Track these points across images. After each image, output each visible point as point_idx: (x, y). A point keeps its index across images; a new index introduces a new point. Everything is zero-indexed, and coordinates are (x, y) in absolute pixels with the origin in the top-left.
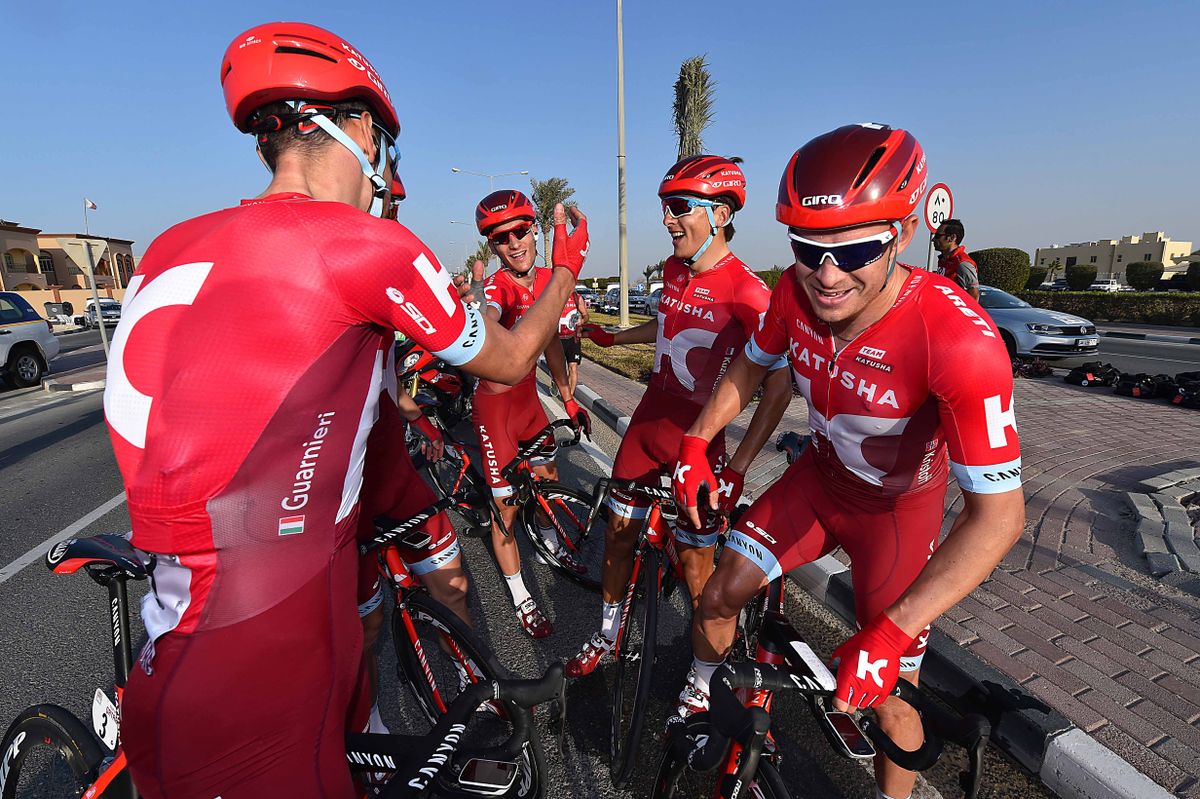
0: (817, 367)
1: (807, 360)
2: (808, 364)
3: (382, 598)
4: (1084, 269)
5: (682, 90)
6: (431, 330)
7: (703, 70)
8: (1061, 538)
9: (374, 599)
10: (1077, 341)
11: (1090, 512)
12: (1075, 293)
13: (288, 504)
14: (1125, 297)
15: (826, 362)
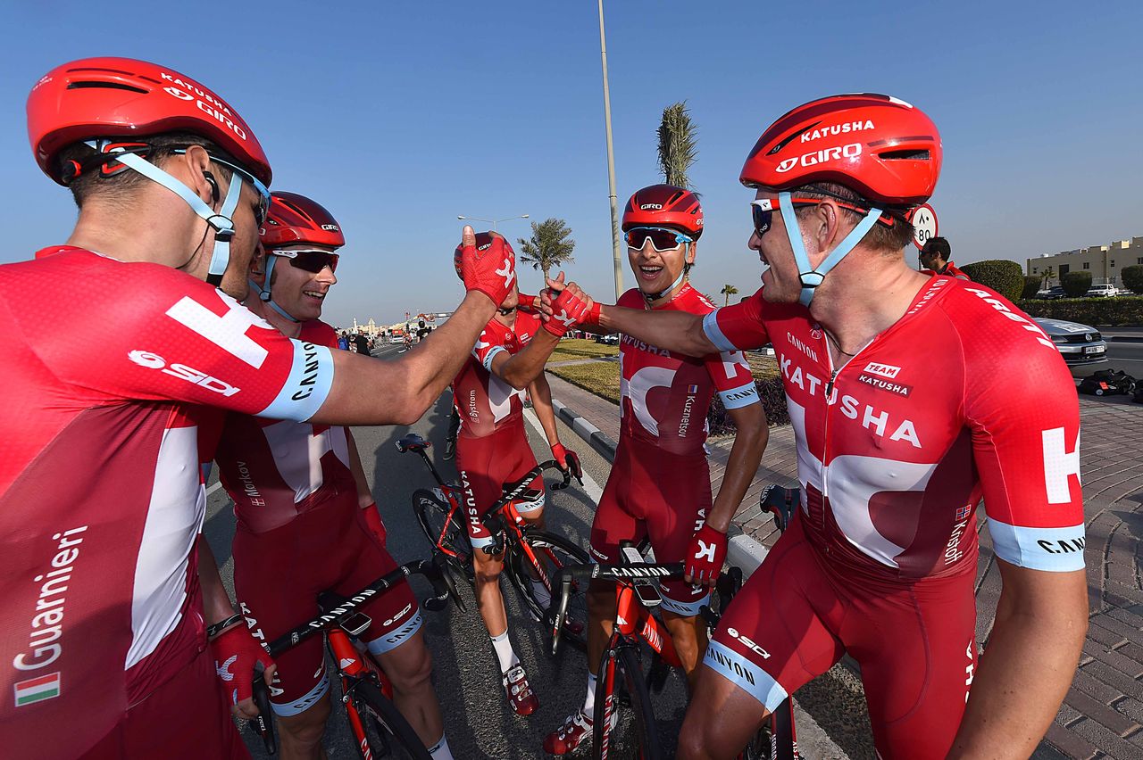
0: (812, 392)
1: (800, 382)
2: (802, 387)
3: (326, 687)
4: (1079, 275)
5: (665, 134)
6: (230, 391)
7: (684, 115)
8: (1103, 574)
9: (314, 690)
10: (1083, 349)
11: (1130, 539)
12: (1073, 300)
13: (25, 661)
14: (1126, 301)
15: (823, 386)
